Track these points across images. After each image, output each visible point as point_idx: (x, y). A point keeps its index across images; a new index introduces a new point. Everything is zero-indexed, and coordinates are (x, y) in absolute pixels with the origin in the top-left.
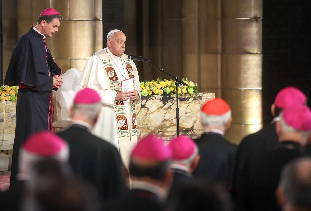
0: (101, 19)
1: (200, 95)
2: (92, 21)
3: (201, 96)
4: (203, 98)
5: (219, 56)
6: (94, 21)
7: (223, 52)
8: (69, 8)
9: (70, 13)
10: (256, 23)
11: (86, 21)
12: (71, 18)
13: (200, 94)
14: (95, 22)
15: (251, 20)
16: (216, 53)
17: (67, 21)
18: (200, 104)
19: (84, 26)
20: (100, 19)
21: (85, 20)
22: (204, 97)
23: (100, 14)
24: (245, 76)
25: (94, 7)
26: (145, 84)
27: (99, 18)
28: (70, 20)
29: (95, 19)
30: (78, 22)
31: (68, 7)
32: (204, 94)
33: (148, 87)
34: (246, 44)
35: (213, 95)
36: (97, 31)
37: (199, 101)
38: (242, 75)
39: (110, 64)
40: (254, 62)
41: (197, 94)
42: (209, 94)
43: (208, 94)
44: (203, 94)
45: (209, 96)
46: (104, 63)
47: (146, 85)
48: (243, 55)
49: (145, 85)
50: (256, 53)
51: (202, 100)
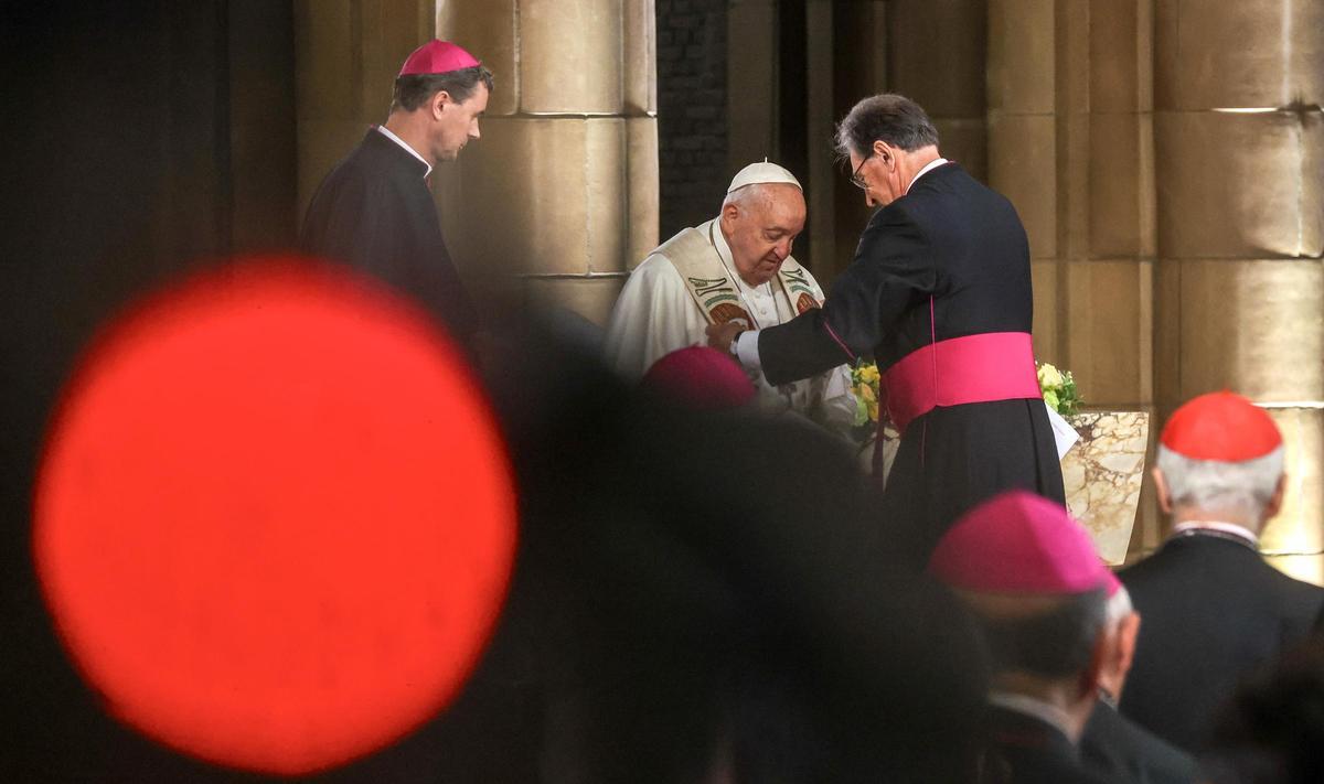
0: (653, 113)
1: (1087, 423)
2: (615, 120)
3: (1090, 426)
4: (1096, 433)
5: (1145, 269)
6: (623, 120)
7: (1164, 251)
8: (520, 64)
9: (520, 83)
10: (1299, 128)
11: (590, 120)
12: (525, 107)
13: (1086, 419)
14: (627, 124)
15: (1278, 118)
16: (1131, 256)
17: (511, 117)
18: (1083, 461)
19: (583, 138)
20: (650, 110)
21: (586, 114)
22: (1103, 428)
23: (646, 91)
24: (1255, 352)
25: (622, 60)
26: (856, 374)
27: (645, 107)
28: (523, 115)
29: (628, 112)
30: (556, 121)
31: (516, 58)
32: (1100, 418)
33: (869, 389)
34: (1256, 218)
35: (1140, 421)
36: (635, 160)
37: (1083, 445)
38: (1243, 349)
39: (728, 293)
40: (1294, 295)
41: (1075, 417)
42: (1124, 418)
43: (1116, 417)
44: (1096, 417)
45: (1124, 426)
46: (700, 292)
47: (860, 380)
48: (1245, 265)
49: (856, 379)
50: (1303, 257)
51: (1094, 443)
